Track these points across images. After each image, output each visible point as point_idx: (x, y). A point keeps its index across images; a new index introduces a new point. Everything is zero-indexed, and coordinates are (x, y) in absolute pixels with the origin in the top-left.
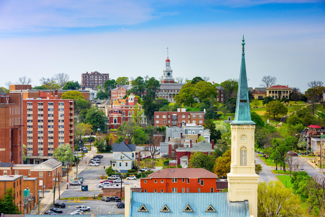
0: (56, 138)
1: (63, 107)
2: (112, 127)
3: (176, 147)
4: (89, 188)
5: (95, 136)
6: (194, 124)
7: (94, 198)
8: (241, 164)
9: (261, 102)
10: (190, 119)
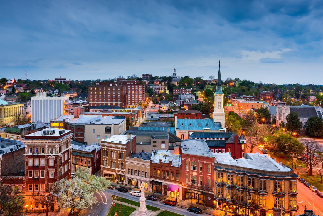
0: (138, 98)
1: (141, 87)
2: (156, 94)
3: (183, 102)
4: (154, 117)
5: (151, 98)
6: (188, 93)
7: (156, 121)
8: (219, 109)
9: (210, 85)
10: (186, 92)
